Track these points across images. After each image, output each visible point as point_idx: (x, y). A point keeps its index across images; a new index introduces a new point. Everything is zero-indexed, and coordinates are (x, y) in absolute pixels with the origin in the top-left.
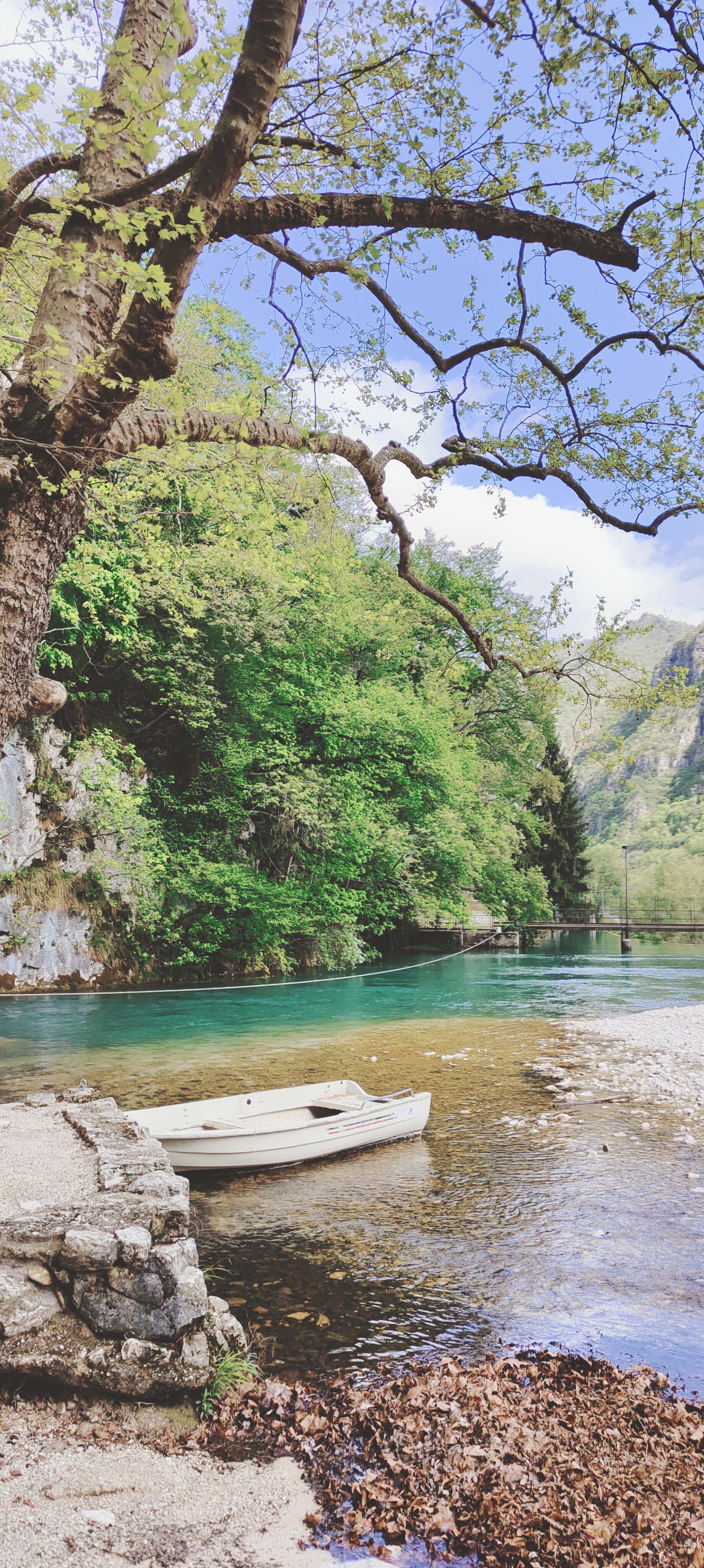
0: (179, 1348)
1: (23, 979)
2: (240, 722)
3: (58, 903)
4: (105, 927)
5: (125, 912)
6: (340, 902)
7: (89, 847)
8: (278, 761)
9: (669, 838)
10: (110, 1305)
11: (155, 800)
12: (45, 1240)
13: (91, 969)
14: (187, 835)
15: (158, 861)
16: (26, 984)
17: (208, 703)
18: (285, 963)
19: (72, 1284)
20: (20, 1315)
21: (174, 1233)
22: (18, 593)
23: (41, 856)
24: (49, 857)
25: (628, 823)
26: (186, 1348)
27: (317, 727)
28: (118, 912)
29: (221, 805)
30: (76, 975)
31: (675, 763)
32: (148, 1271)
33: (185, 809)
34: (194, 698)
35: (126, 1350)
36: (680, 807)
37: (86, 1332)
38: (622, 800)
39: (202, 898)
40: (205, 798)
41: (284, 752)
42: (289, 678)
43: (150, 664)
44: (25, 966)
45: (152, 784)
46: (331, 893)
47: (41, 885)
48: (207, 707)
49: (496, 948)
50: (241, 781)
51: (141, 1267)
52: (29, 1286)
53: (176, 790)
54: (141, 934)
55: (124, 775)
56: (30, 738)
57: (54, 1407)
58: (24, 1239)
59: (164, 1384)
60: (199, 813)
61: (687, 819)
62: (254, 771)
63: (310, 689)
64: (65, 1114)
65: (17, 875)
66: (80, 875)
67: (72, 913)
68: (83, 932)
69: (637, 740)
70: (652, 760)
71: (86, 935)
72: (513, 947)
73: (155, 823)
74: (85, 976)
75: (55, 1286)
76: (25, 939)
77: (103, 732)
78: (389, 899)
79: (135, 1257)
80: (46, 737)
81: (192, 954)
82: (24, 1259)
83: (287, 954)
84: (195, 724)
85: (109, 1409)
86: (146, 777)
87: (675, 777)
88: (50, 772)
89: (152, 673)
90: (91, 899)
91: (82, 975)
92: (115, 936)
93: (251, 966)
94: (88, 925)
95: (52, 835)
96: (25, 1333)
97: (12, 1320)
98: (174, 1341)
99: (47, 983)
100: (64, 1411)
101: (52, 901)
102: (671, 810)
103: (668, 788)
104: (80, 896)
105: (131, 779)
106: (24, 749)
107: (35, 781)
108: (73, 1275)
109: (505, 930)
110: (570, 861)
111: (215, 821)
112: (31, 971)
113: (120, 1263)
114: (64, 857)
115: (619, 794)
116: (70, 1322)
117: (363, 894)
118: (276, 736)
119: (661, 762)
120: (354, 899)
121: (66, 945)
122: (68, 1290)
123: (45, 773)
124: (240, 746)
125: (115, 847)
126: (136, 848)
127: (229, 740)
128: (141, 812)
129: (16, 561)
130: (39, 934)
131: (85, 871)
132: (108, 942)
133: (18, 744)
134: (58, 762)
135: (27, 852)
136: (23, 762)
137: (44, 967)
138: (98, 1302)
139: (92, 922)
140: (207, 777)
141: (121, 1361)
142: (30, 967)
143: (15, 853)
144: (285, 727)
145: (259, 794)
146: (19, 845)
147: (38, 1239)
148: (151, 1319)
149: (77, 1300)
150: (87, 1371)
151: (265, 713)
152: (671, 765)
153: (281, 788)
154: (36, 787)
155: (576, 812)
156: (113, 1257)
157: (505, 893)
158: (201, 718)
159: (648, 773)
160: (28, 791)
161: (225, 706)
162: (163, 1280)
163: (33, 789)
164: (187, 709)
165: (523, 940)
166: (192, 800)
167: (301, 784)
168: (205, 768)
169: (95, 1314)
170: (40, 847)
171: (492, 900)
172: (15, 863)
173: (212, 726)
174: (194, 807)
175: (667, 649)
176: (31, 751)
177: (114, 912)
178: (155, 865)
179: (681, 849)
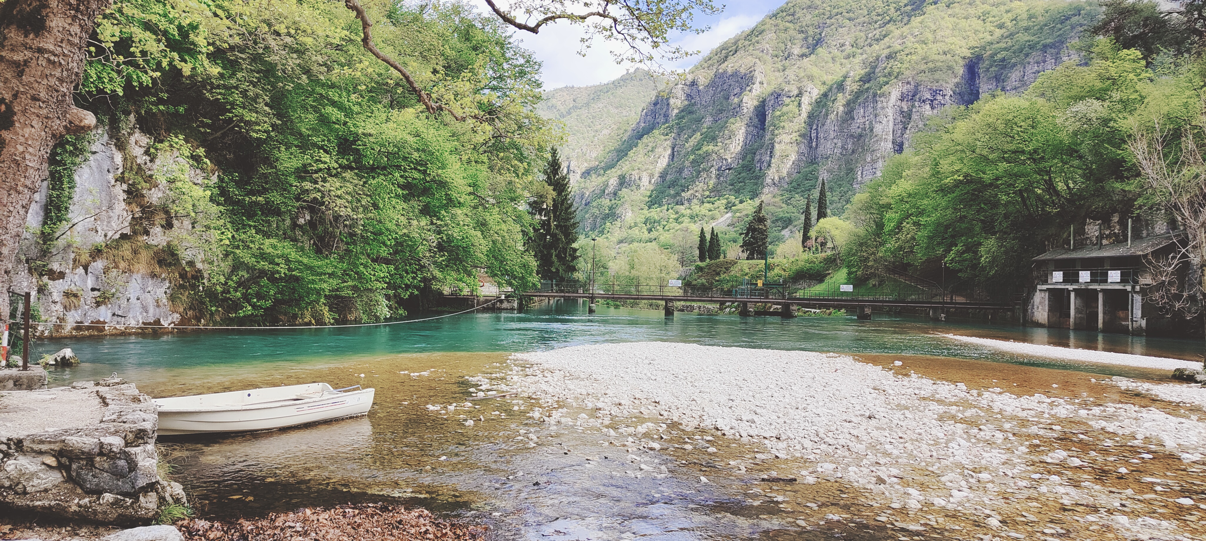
0: (137, 499)
1: (111, 325)
2: (292, 134)
3: (142, 267)
4: (181, 287)
5: (198, 275)
6: (373, 273)
7: (169, 225)
8: (321, 166)
9: (646, 235)
10: (94, 476)
11: (223, 192)
12: (55, 442)
13: (170, 318)
14: (248, 220)
15: (224, 237)
16: (115, 328)
17: (266, 119)
18: (327, 315)
19: (70, 465)
20: (36, 482)
21: (141, 441)
22: (57, 52)
23: (127, 231)
24: (135, 232)
25: (618, 223)
26: (141, 498)
27: (354, 142)
28: (192, 276)
29: (276, 197)
30: (158, 322)
31: (653, 181)
32: (120, 458)
33: (247, 199)
34: (254, 115)
35: (103, 499)
36: (655, 213)
37: (79, 491)
38: (614, 206)
39: (259, 266)
40: (264, 191)
41: (327, 160)
42: (333, 104)
43: (218, 87)
44: (114, 315)
45: (221, 180)
46: (366, 266)
47: (128, 254)
48: (265, 122)
49: (500, 310)
50: (292, 180)
51: (115, 456)
52: (43, 467)
53: (239, 184)
54: (211, 294)
55: (198, 171)
56: (118, 139)
57: (58, 530)
58: (42, 442)
59: (126, 516)
60: (256, 203)
61: (659, 222)
62: (303, 173)
63: (349, 113)
64: (97, 392)
65: (107, 245)
66: (161, 247)
67: (153, 276)
68: (163, 290)
69: (627, 163)
70: (637, 178)
71: (166, 293)
72: (512, 309)
73: (222, 208)
74: (165, 323)
75: (60, 467)
76: (113, 295)
77: (177, 137)
78: (413, 272)
79: (111, 451)
80: (132, 139)
81: (250, 308)
82: (41, 453)
83: (330, 310)
84: (255, 135)
85: (92, 529)
86: (217, 173)
87: (652, 191)
88: (135, 167)
89: (220, 94)
90: (170, 265)
91: (162, 322)
92: (189, 294)
93: (301, 318)
94: (168, 285)
95: (137, 216)
96: (40, 492)
97: (31, 484)
98: (135, 495)
99: (133, 328)
100: (64, 531)
101: (137, 266)
102: (649, 215)
103: (647, 199)
104: (161, 262)
105: (204, 175)
106: (113, 148)
107: (122, 173)
108: (71, 460)
109: (507, 297)
110: (565, 250)
111: (271, 210)
112: (119, 319)
113: (101, 454)
114: (147, 233)
115: (613, 202)
116: (69, 486)
117: (392, 268)
118: (322, 147)
119: (643, 180)
120: (383, 271)
121: (149, 300)
122: (68, 469)
123: (131, 167)
124: (291, 154)
125: (190, 226)
126: (208, 227)
127: (283, 148)
128: (211, 200)
129: (55, 30)
130: (126, 291)
131: (165, 244)
132: (184, 298)
133: (107, 143)
134: (142, 159)
135: (115, 227)
136: (113, 158)
137: (130, 315)
138: (87, 475)
139: (170, 282)
140: (265, 176)
141: (100, 504)
142: (118, 316)
143: (105, 228)
144: (329, 140)
145: (307, 190)
146: (109, 222)
147: (50, 442)
148: (120, 483)
149: (74, 474)
150: (77, 509)
151: (313, 129)
152: (650, 182)
153: (323, 186)
154: (123, 178)
155: (571, 213)
156: (97, 450)
157: (506, 270)
158: (259, 130)
159: (634, 187)
160: (116, 180)
161: (280, 122)
162: (128, 463)
163: (121, 179)
164: (248, 123)
165: (520, 305)
166: (252, 193)
167: (338, 184)
168: (263, 170)
169: (85, 481)
170: (127, 224)
171: (496, 275)
172: (106, 236)
173: (269, 137)
174: (254, 198)
175: (652, 96)
176: (119, 150)
177: (189, 275)
178: (221, 240)
179: (654, 243)
